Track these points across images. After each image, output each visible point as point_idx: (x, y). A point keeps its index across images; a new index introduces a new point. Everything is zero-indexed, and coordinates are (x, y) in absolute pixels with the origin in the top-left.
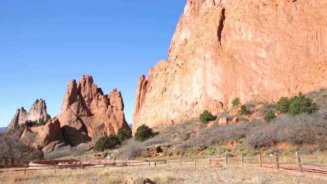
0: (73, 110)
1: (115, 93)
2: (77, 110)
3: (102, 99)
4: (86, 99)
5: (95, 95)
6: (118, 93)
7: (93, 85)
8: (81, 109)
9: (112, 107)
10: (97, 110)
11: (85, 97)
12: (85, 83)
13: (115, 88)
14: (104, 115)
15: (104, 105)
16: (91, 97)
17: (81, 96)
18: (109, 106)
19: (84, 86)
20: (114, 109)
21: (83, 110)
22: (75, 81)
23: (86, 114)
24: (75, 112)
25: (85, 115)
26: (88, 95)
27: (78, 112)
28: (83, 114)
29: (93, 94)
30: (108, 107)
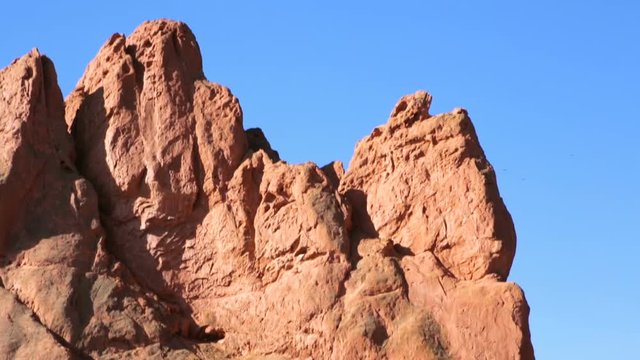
0: (29, 292)
1: (419, 129)
2: (65, 291)
3: (296, 190)
4: (147, 209)
5: (224, 169)
6: (453, 125)
7: (200, 93)
8: (103, 288)
9: (395, 252)
10: (243, 290)
11: (138, 185)
12: (131, 82)
13: (413, 97)
14: (322, 325)
15: (318, 238)
16: (188, 189)
17: (99, 181)
18: (368, 249)
19: (128, 100)
20: (420, 268)
21: (118, 294)
22: (45, 65)
23: (150, 328)
24: (52, 309)
25: (140, 338)
26: (161, 174)
27: (78, 307)
28: (122, 324)
29: (208, 161)
30: (354, 258)
